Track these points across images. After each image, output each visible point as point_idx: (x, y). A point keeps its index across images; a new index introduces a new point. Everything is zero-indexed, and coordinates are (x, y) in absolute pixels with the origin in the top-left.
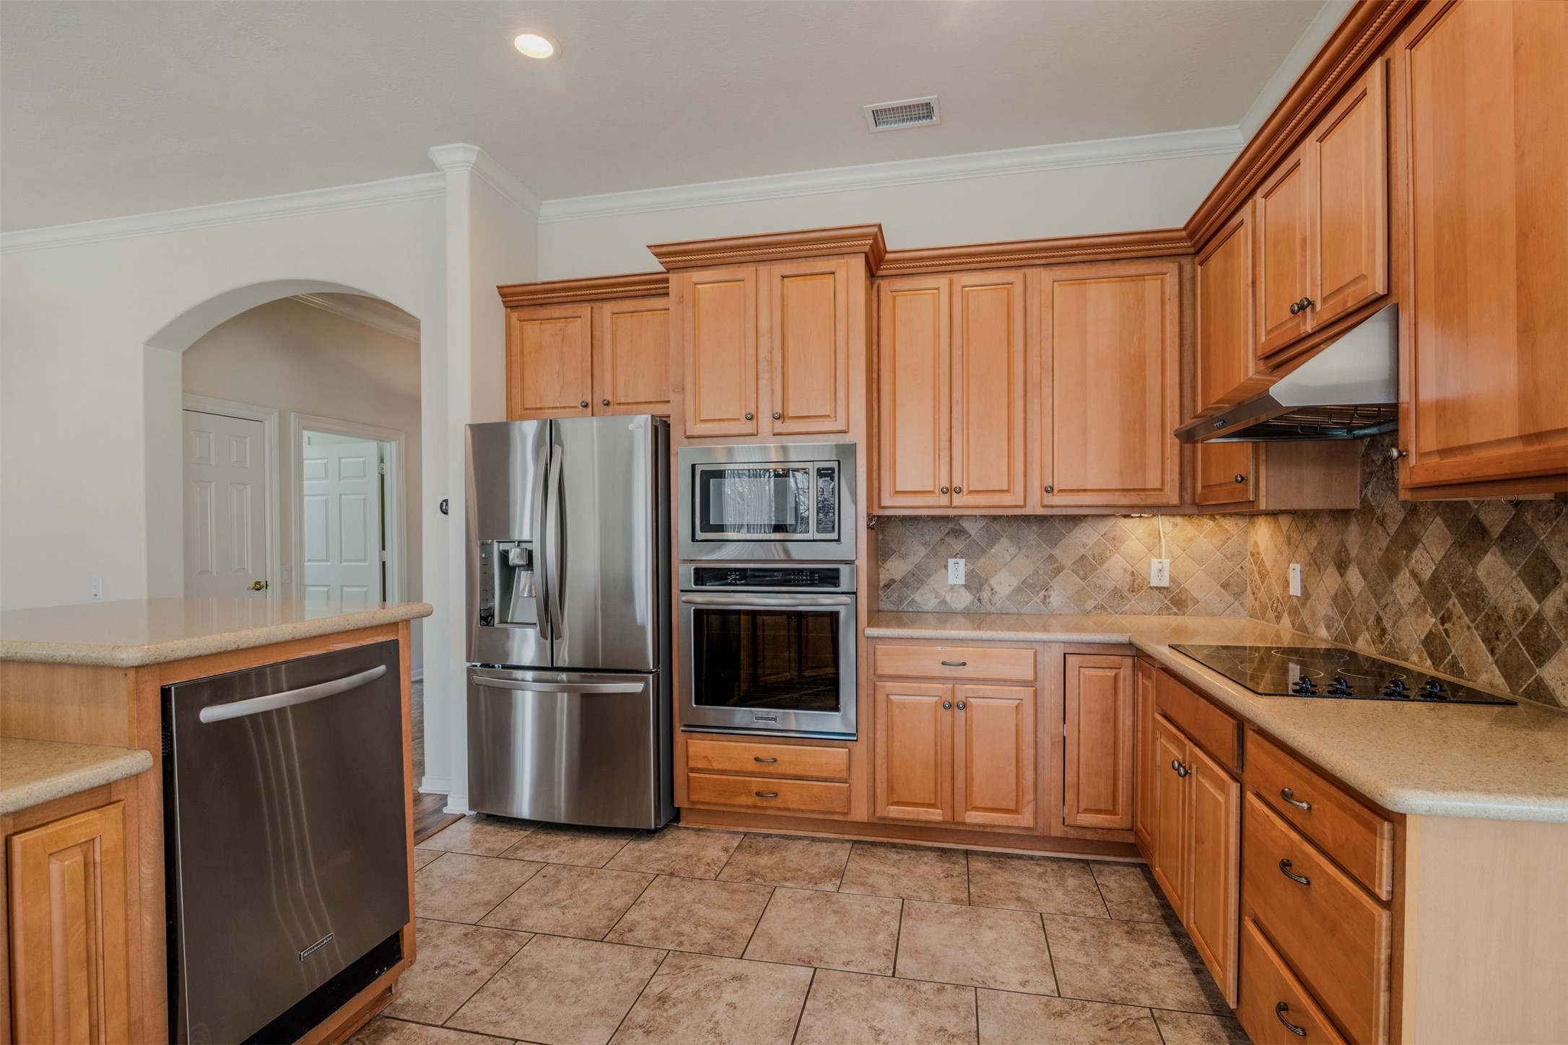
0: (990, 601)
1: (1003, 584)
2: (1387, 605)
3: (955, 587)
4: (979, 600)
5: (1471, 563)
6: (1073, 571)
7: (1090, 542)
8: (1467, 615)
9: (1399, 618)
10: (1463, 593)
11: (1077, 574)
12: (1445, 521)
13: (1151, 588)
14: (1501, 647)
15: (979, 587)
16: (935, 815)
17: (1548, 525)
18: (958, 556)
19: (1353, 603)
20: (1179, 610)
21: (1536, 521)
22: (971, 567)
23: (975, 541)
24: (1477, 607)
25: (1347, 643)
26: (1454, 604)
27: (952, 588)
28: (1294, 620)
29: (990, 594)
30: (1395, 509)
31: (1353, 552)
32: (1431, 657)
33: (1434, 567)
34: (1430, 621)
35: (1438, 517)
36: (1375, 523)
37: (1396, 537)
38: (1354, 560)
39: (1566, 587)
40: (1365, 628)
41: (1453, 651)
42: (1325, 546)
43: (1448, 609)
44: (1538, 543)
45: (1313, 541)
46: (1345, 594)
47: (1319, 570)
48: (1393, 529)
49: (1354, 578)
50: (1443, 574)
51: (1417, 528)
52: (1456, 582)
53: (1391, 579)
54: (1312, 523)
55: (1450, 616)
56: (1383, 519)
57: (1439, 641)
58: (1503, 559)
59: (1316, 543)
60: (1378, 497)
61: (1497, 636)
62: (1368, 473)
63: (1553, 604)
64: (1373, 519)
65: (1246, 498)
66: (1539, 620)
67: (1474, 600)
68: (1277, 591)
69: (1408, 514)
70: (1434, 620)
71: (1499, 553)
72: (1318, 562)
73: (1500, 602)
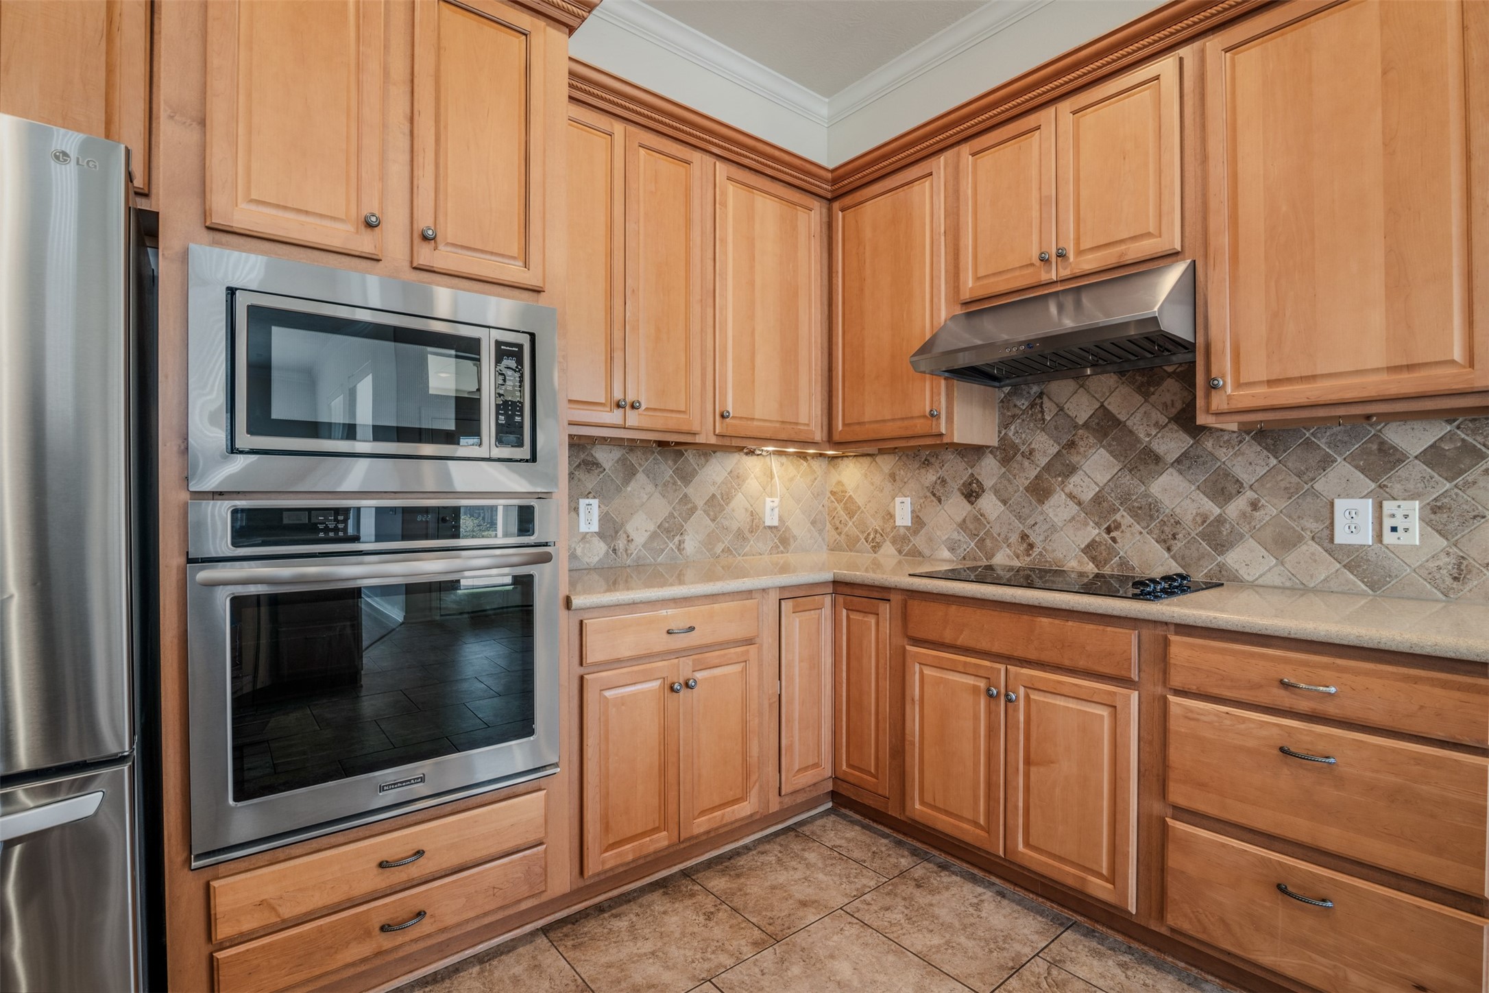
0: (626, 550)
1: (640, 528)
2: (1036, 523)
3: (587, 536)
4: (614, 550)
5: (1143, 483)
6: (704, 511)
7: (719, 480)
8: (1138, 523)
9: (1052, 533)
10: (1133, 507)
11: (708, 515)
12: (1111, 453)
13: (765, 527)
14: (1177, 545)
15: (613, 534)
16: (661, 840)
17: (1230, 450)
18: (591, 495)
19: (988, 526)
20: (785, 548)
21: (1218, 447)
22: (605, 509)
23: (609, 476)
24: (1151, 517)
25: (981, 560)
26: (1123, 516)
27: (584, 537)
28: (902, 547)
29: (626, 542)
30: (1047, 445)
31: (988, 483)
32: (1093, 559)
33: (1098, 489)
34: (1093, 532)
35: (1102, 449)
36: (1019, 457)
37: (1048, 468)
38: (990, 489)
39: (1250, 494)
40: (1005, 546)
41: (1122, 554)
42: (948, 480)
43: (1115, 521)
44: (1219, 464)
45: (930, 477)
46: (976, 519)
47: (940, 501)
48: (1043, 461)
49: (989, 504)
50: (1109, 494)
51: (1075, 459)
52: (1125, 499)
53: (1041, 502)
54: (928, 461)
55: (1118, 526)
56: (1030, 454)
57: (1103, 547)
58: (1181, 478)
59: (934, 478)
60: (1024, 436)
61: (1174, 537)
62: (1009, 416)
63: (1236, 508)
64: (1016, 454)
65: (934, 431)
66: (1220, 520)
67: (1147, 512)
68: (875, 524)
69: (1063, 448)
70: (1097, 531)
71: (1175, 474)
72: (938, 494)
73: (1178, 510)
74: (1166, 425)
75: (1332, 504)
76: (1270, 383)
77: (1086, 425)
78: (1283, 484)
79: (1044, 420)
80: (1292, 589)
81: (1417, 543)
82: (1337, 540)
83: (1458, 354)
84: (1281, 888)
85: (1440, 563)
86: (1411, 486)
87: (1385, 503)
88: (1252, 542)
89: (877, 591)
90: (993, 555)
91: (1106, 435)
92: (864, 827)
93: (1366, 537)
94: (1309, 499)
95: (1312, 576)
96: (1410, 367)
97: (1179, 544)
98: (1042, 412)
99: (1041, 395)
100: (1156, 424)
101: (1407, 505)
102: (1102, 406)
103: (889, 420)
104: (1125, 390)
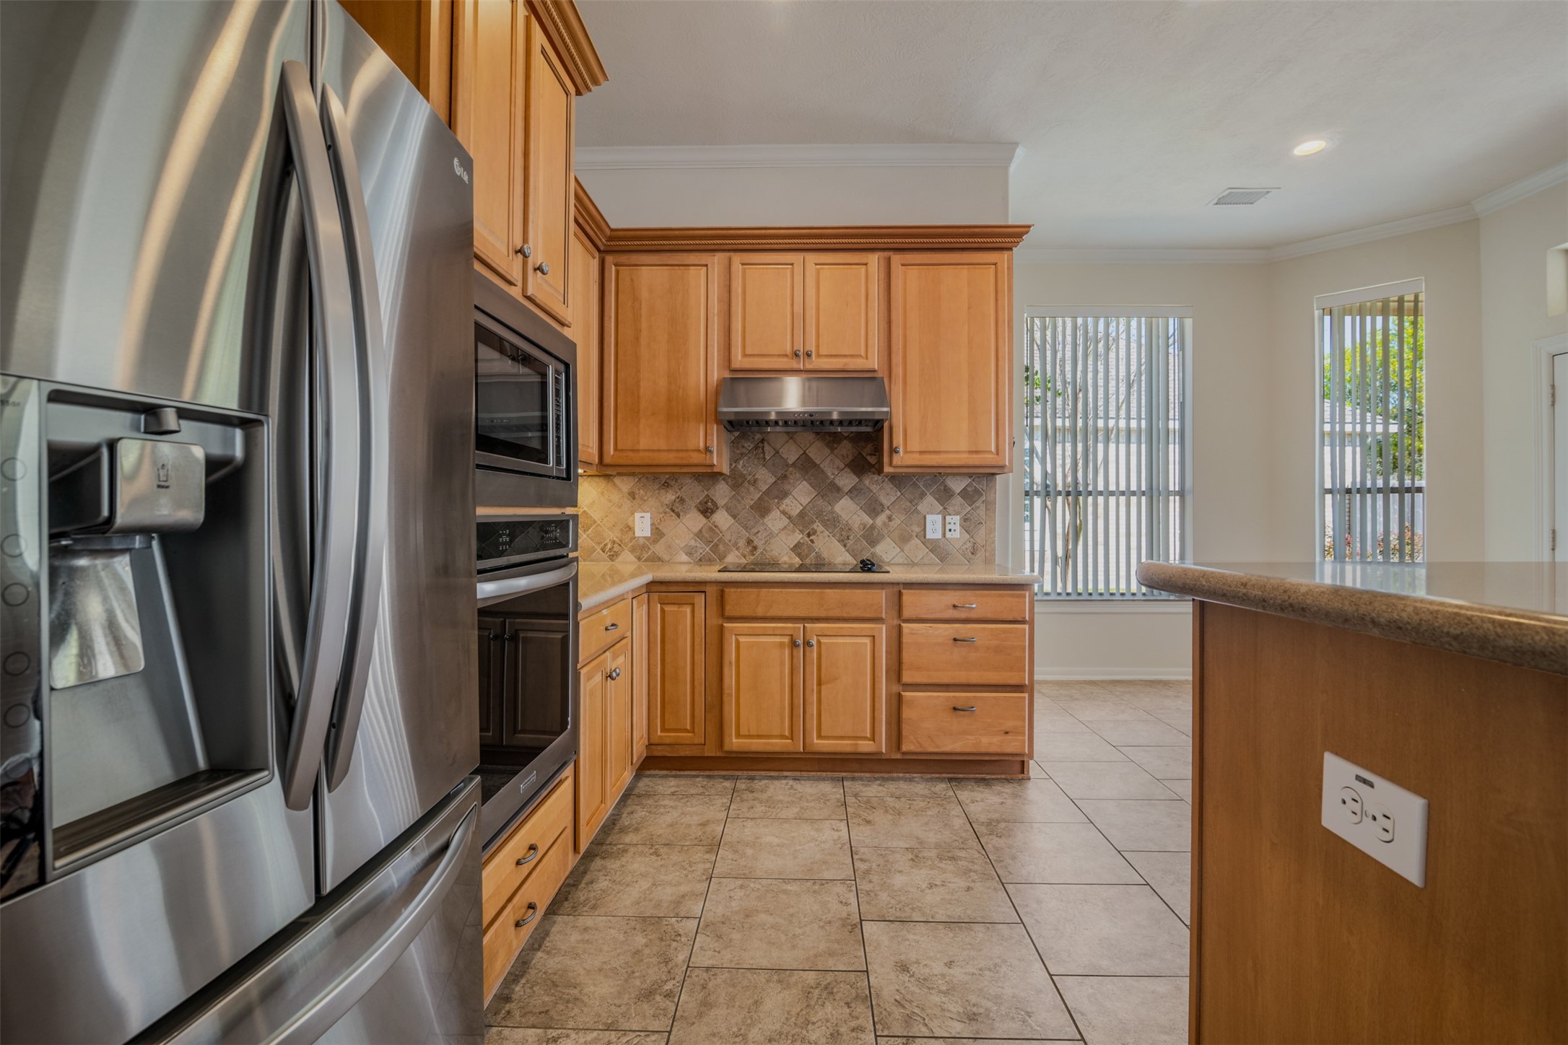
2: (759, 532)
5: (830, 504)
8: (827, 530)
9: (770, 538)
10: (824, 520)
12: (810, 484)
14: (850, 543)
19: (721, 535)
24: (835, 526)
26: (818, 526)
28: (641, 554)
30: (767, 477)
31: (721, 502)
32: (799, 555)
33: (802, 508)
34: (798, 537)
35: (804, 482)
36: (746, 484)
37: (767, 492)
38: (723, 507)
39: (888, 512)
40: (734, 549)
41: (817, 550)
42: (686, 499)
43: (813, 529)
44: (872, 494)
45: (670, 497)
46: (711, 529)
47: (678, 516)
48: (764, 488)
49: (722, 519)
50: (809, 511)
51: (787, 487)
52: (819, 514)
53: (763, 516)
54: (668, 483)
55: (815, 532)
56: (755, 482)
57: (805, 546)
58: (852, 502)
59: (674, 497)
60: (750, 469)
61: (848, 538)
62: (738, 454)
63: (881, 519)
64: (744, 482)
65: (708, 462)
66: (873, 527)
67: (832, 523)
68: (611, 535)
69: (778, 479)
70: (801, 536)
71: (849, 499)
72: (676, 510)
73: (850, 522)
74: (843, 469)
75: (925, 517)
76: (921, 452)
77: (794, 464)
78: (903, 506)
79: (765, 458)
80: (908, 564)
81: (959, 537)
82: (927, 537)
83: (993, 449)
84: (955, 709)
85: (966, 546)
86: (956, 509)
87: (947, 517)
88: (888, 540)
89: (693, 586)
90: (725, 557)
91: (807, 472)
92: (675, 776)
93: (939, 535)
94: (915, 515)
95: (916, 557)
96: (977, 452)
97: (851, 542)
98: (764, 453)
99: (762, 441)
100: (838, 468)
101: (955, 517)
102: (805, 453)
103: (664, 451)
104: (819, 444)
